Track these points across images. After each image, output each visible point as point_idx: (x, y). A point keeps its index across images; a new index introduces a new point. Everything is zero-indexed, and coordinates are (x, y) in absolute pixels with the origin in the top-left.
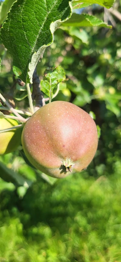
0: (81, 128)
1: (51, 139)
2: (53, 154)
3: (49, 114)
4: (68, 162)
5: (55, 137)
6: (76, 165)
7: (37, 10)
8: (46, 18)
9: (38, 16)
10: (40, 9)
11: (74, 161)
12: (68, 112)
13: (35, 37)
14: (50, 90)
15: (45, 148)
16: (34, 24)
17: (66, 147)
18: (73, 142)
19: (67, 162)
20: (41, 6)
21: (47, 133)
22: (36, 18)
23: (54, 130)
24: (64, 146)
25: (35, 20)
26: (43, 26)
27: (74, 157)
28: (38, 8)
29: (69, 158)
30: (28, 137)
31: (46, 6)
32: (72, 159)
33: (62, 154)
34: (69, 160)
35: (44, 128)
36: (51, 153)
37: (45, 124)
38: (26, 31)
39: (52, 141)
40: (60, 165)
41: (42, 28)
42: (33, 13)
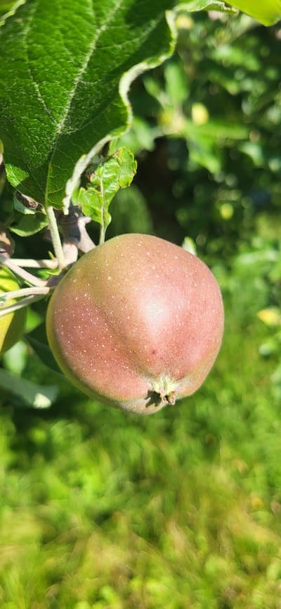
0: (189, 302)
1: (123, 338)
2: (130, 372)
3: (109, 278)
4: (165, 384)
5: (132, 333)
6: (181, 385)
7: (68, 25)
8: (92, 45)
9: (70, 41)
10: (75, 23)
11: (177, 380)
12: (154, 268)
13: (64, 95)
14: (102, 207)
15: (109, 359)
16: (59, 62)
17: (160, 353)
18: (174, 339)
19: (162, 385)
20: (79, 14)
21: (110, 326)
22: (66, 45)
23: (129, 318)
24: (154, 352)
25: (64, 51)
26: (85, 65)
27: (177, 372)
28: (72, 21)
29: (167, 374)
30: (66, 335)
31: (91, 13)
32: (173, 375)
33: (151, 370)
34: (167, 379)
35: (102, 313)
36: (125, 370)
37: (104, 304)
38: (40, 82)
39: (125, 343)
40: (145, 392)
41: (82, 70)
42: (58, 32)
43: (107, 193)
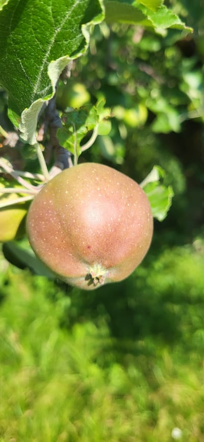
0: (120, 216)
1: (69, 235)
2: (73, 258)
3: (67, 192)
4: (97, 269)
5: (75, 232)
6: (110, 273)
7: (37, 25)
8: (53, 40)
9: (39, 36)
10: (42, 24)
11: (107, 268)
12: (99, 189)
13: (37, 68)
14: (75, 143)
15: (59, 247)
16: (33, 48)
17: (93, 248)
18: (105, 240)
20: (44, 19)
21: (62, 225)
22: (36, 38)
23: (74, 221)
24: (89, 247)
25: (35, 41)
26: (49, 52)
27: (106, 263)
28: (39, 23)
29: (99, 263)
30: (34, 227)
31: (53, 20)
32: (103, 265)
33: (86, 259)
34: (99, 267)
35: (58, 215)
36: (69, 256)
37: (60, 209)
38: (22, 58)
39: (70, 238)
40: (86, 273)
41: (47, 55)
42: (31, 29)
43: (79, 134)
